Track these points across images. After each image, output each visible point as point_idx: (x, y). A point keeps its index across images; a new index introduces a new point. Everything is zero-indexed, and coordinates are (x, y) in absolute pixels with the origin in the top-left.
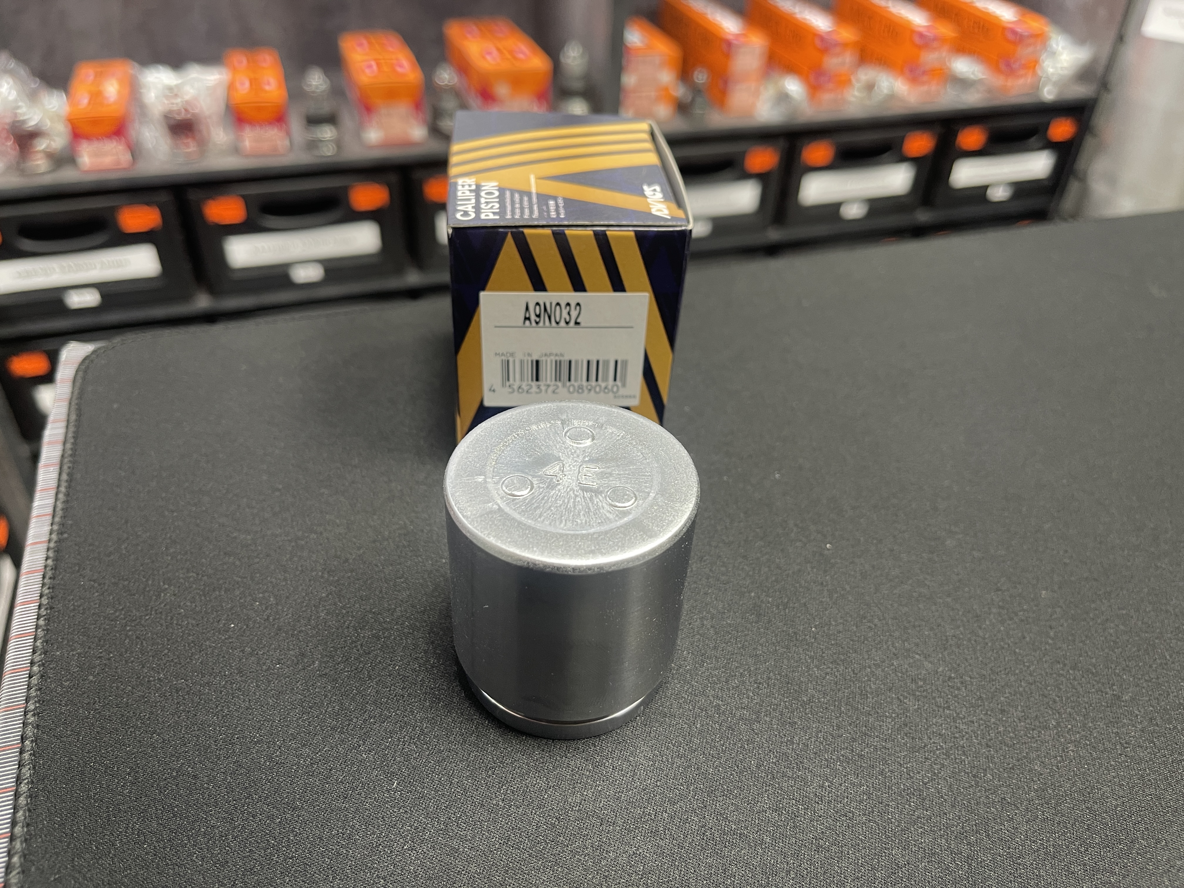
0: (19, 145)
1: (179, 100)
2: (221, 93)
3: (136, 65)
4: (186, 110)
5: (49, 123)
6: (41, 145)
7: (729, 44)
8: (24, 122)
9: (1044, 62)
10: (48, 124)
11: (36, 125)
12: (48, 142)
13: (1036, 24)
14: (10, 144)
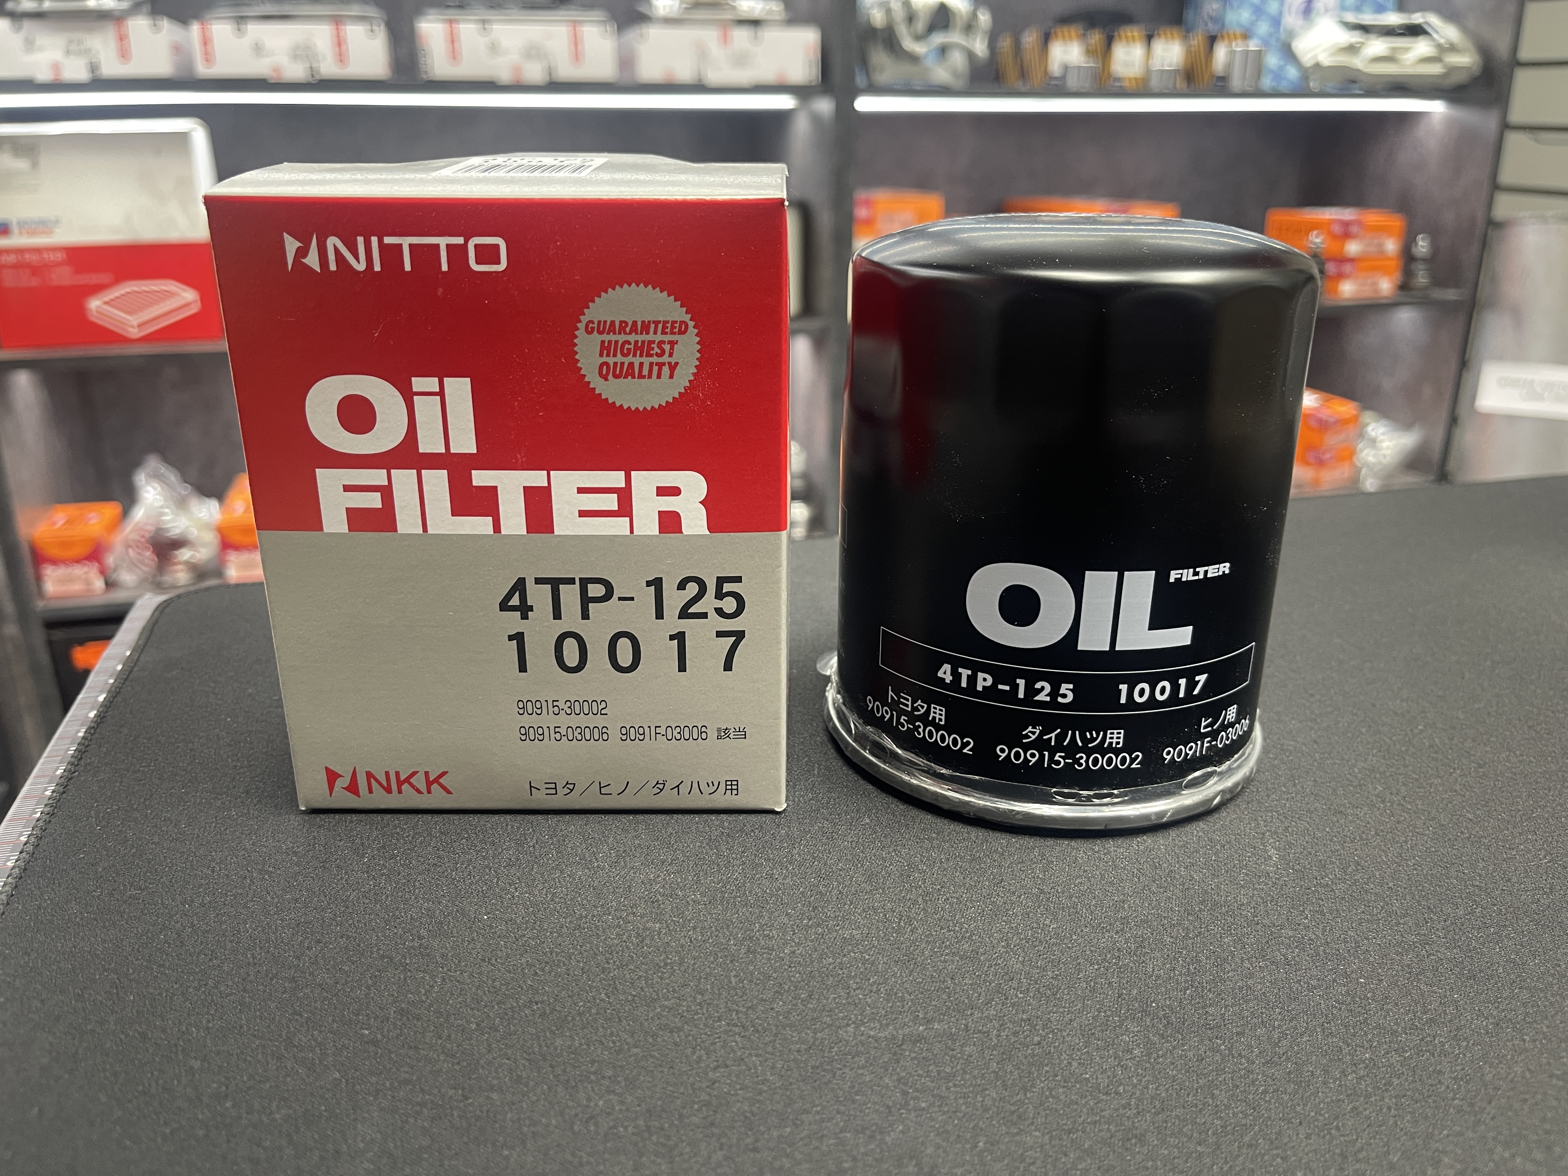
0: (158, 555)
5: (196, 532)
6: (185, 554)
8: (168, 530)
9: (1361, 451)
10: (194, 533)
11: (182, 533)
12: (192, 552)
13: (1344, 408)
14: (148, 554)
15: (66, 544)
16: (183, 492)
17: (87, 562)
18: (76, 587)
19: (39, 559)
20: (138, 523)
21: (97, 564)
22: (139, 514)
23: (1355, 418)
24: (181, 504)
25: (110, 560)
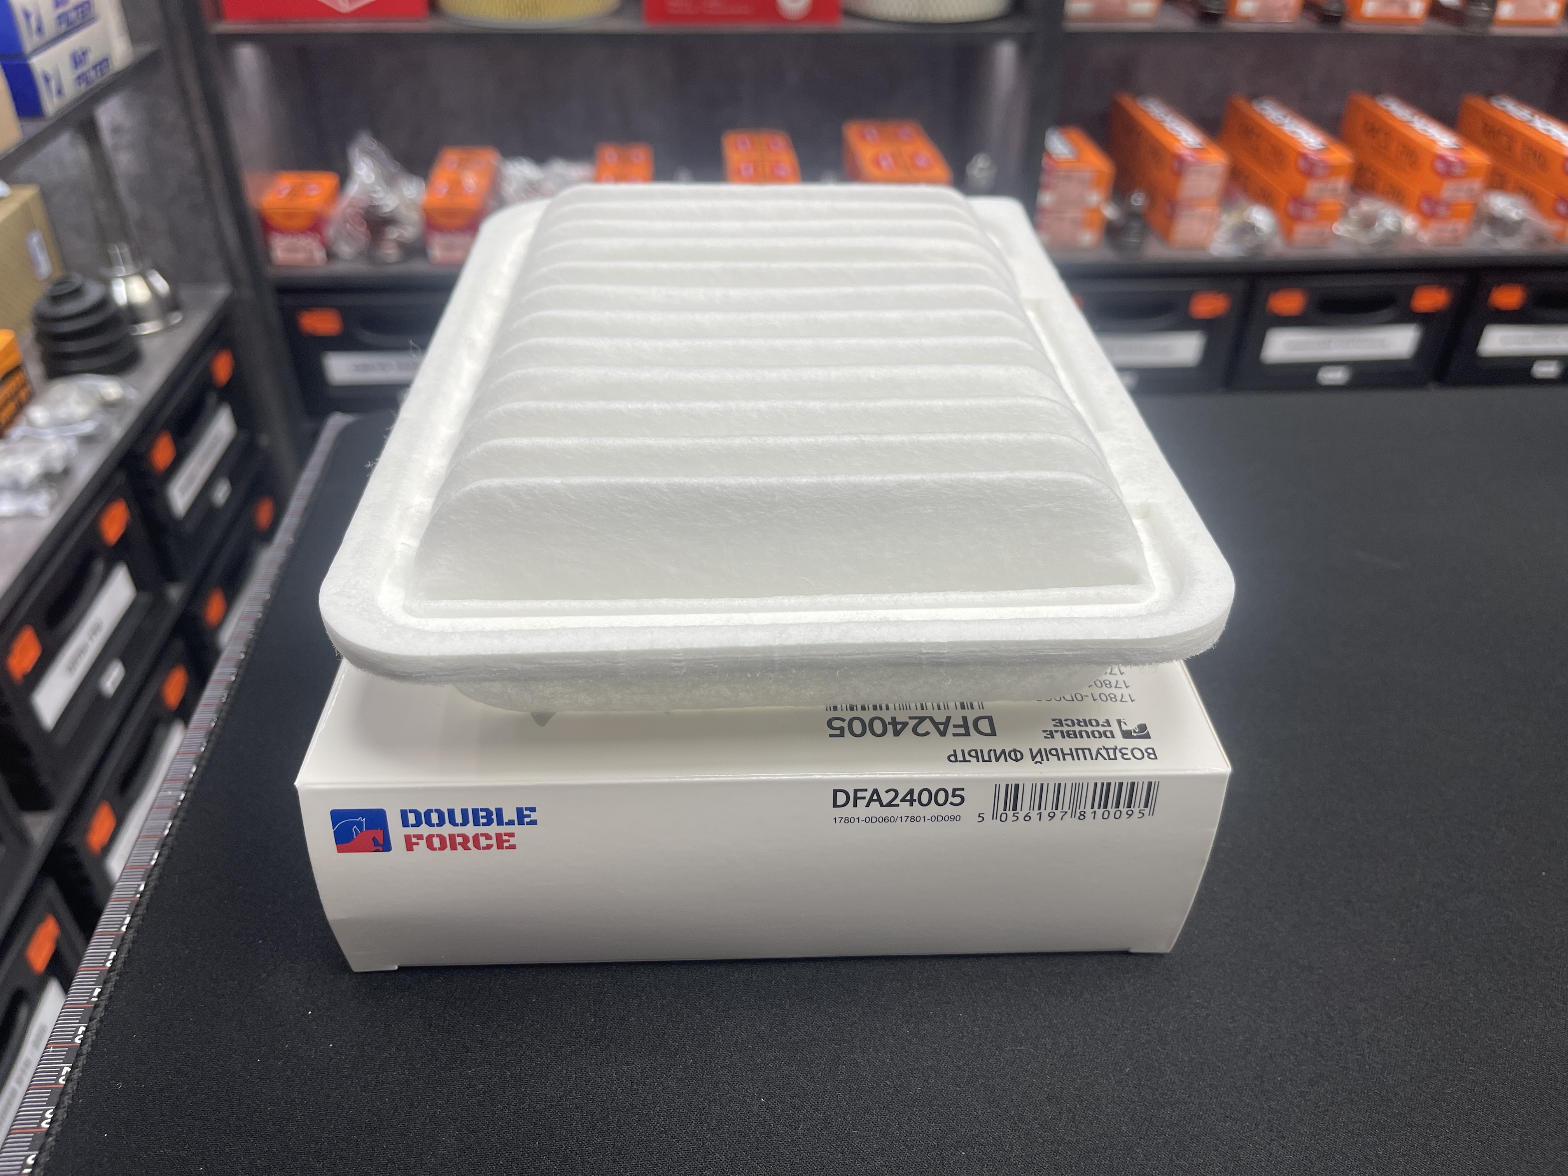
0: (372, 233)
3: (499, 156)
5: (404, 211)
6: (393, 233)
7: (1181, 159)
8: (379, 207)
11: (391, 212)
12: (401, 230)
14: (363, 229)
15: (290, 215)
16: (393, 170)
17: (309, 233)
18: (300, 257)
19: (267, 227)
20: (353, 198)
21: (319, 235)
22: (353, 190)
24: (390, 182)
25: (330, 232)
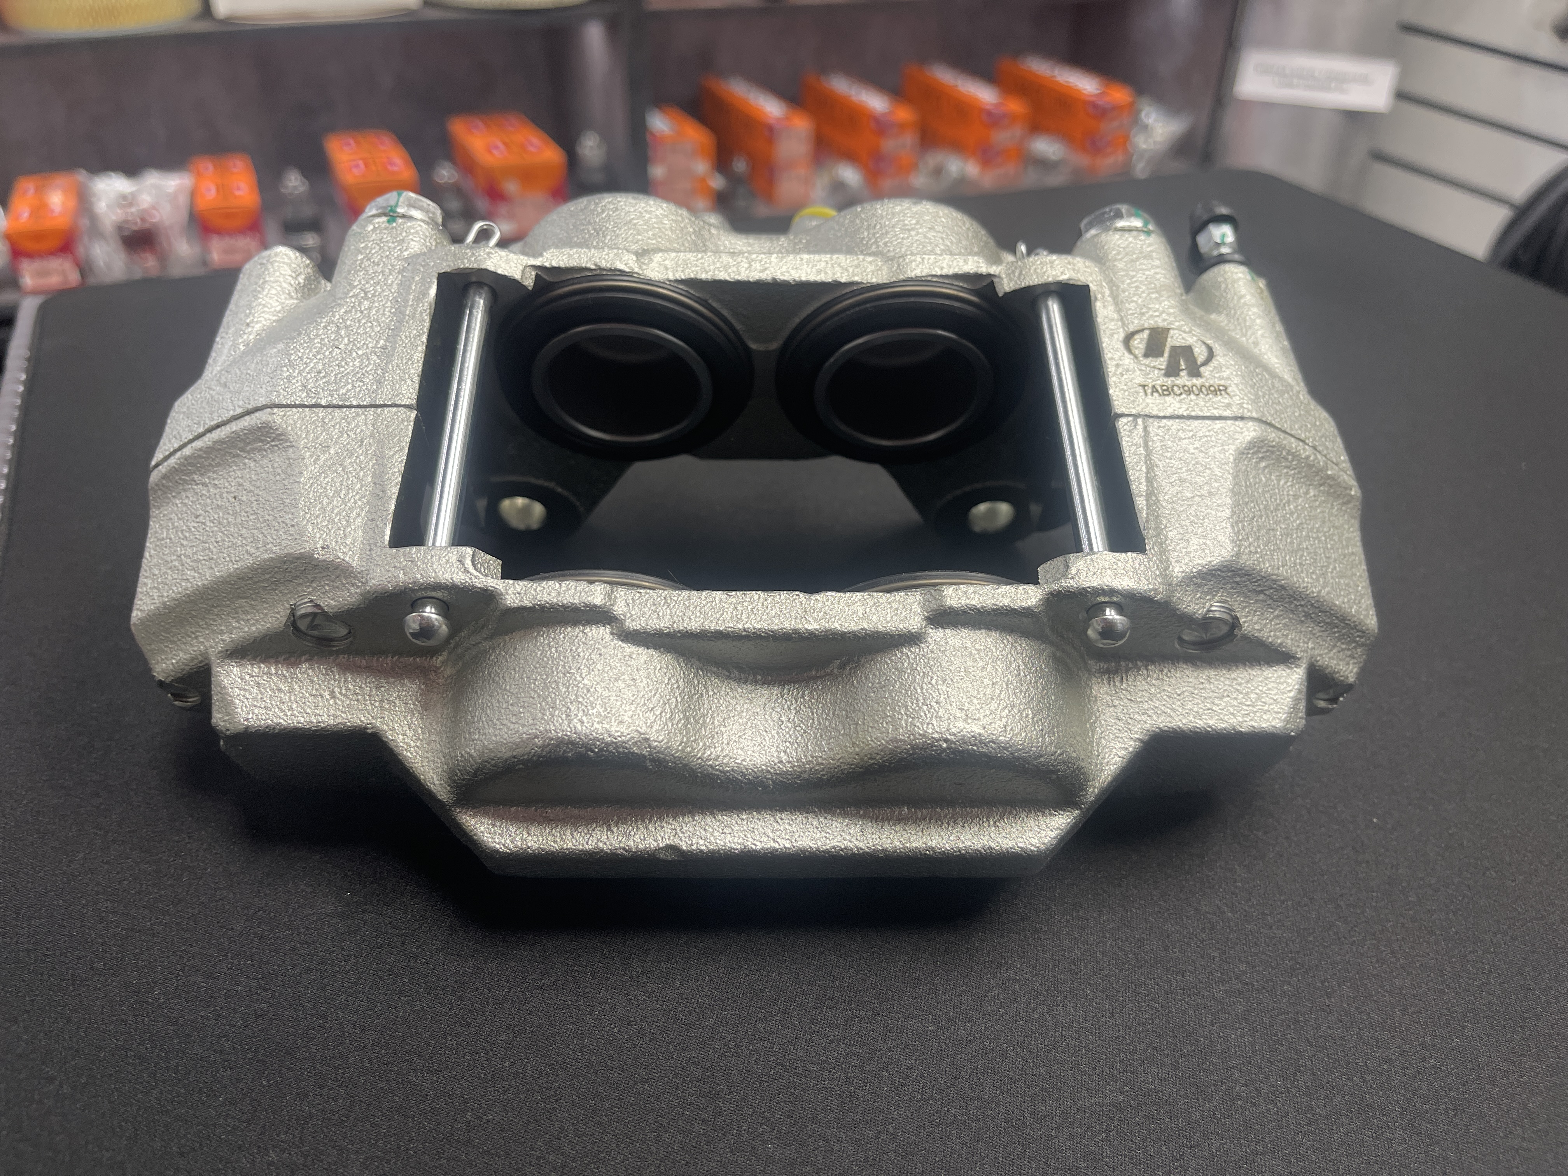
1: (133, 210)
2: (183, 200)
3: (84, 172)
4: (143, 220)
7: (770, 129)
9: (1135, 138)
13: (1120, 95)
23: (1132, 105)
